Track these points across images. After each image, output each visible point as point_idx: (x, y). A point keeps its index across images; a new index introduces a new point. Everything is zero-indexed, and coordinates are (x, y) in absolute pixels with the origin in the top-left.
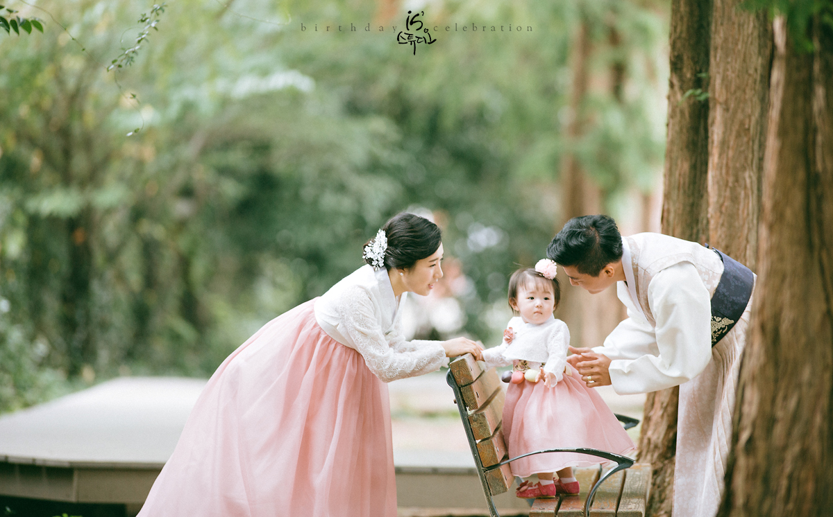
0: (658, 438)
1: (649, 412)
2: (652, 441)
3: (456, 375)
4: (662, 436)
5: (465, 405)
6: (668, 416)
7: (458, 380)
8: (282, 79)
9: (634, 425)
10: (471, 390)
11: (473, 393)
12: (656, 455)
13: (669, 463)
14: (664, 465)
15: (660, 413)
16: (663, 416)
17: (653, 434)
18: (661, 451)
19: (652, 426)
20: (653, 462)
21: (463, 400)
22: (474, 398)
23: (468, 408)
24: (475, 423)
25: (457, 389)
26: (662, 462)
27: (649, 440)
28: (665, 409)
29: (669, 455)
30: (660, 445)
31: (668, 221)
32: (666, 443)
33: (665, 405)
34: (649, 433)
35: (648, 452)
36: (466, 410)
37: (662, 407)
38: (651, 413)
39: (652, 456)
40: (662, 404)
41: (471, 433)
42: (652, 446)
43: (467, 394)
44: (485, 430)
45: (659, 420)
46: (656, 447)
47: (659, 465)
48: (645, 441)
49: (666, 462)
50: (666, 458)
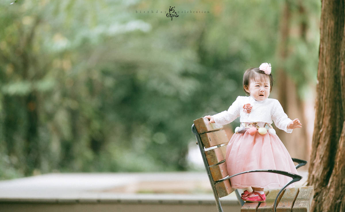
0: (318, 175)
1: (313, 161)
2: (315, 177)
3: (197, 127)
4: (320, 174)
5: (203, 146)
6: (324, 162)
7: (198, 130)
8: (134, 25)
9: (304, 164)
10: (206, 136)
11: (207, 138)
12: (317, 184)
13: (324, 188)
14: (322, 190)
15: (319, 161)
16: (321, 163)
17: (316, 172)
18: (320, 182)
19: (315, 169)
20: (316, 188)
21: (202, 142)
22: (208, 141)
23: (204, 147)
24: (209, 155)
25: (198, 135)
26: (321, 188)
27: (313, 176)
28: (322, 159)
29: (325, 184)
30: (319, 179)
31: (323, 54)
32: (323, 178)
33: (322, 156)
34: (313, 172)
35: (312, 183)
36: (204, 148)
37: (320, 158)
38: (315, 161)
39: (315, 185)
40: (320, 156)
41: (206, 161)
42: (315, 180)
43: (204, 139)
44: (215, 159)
45: (319, 165)
46: (317, 180)
47: (319, 190)
48: (311, 177)
49: (323, 188)
50: (323, 186)
